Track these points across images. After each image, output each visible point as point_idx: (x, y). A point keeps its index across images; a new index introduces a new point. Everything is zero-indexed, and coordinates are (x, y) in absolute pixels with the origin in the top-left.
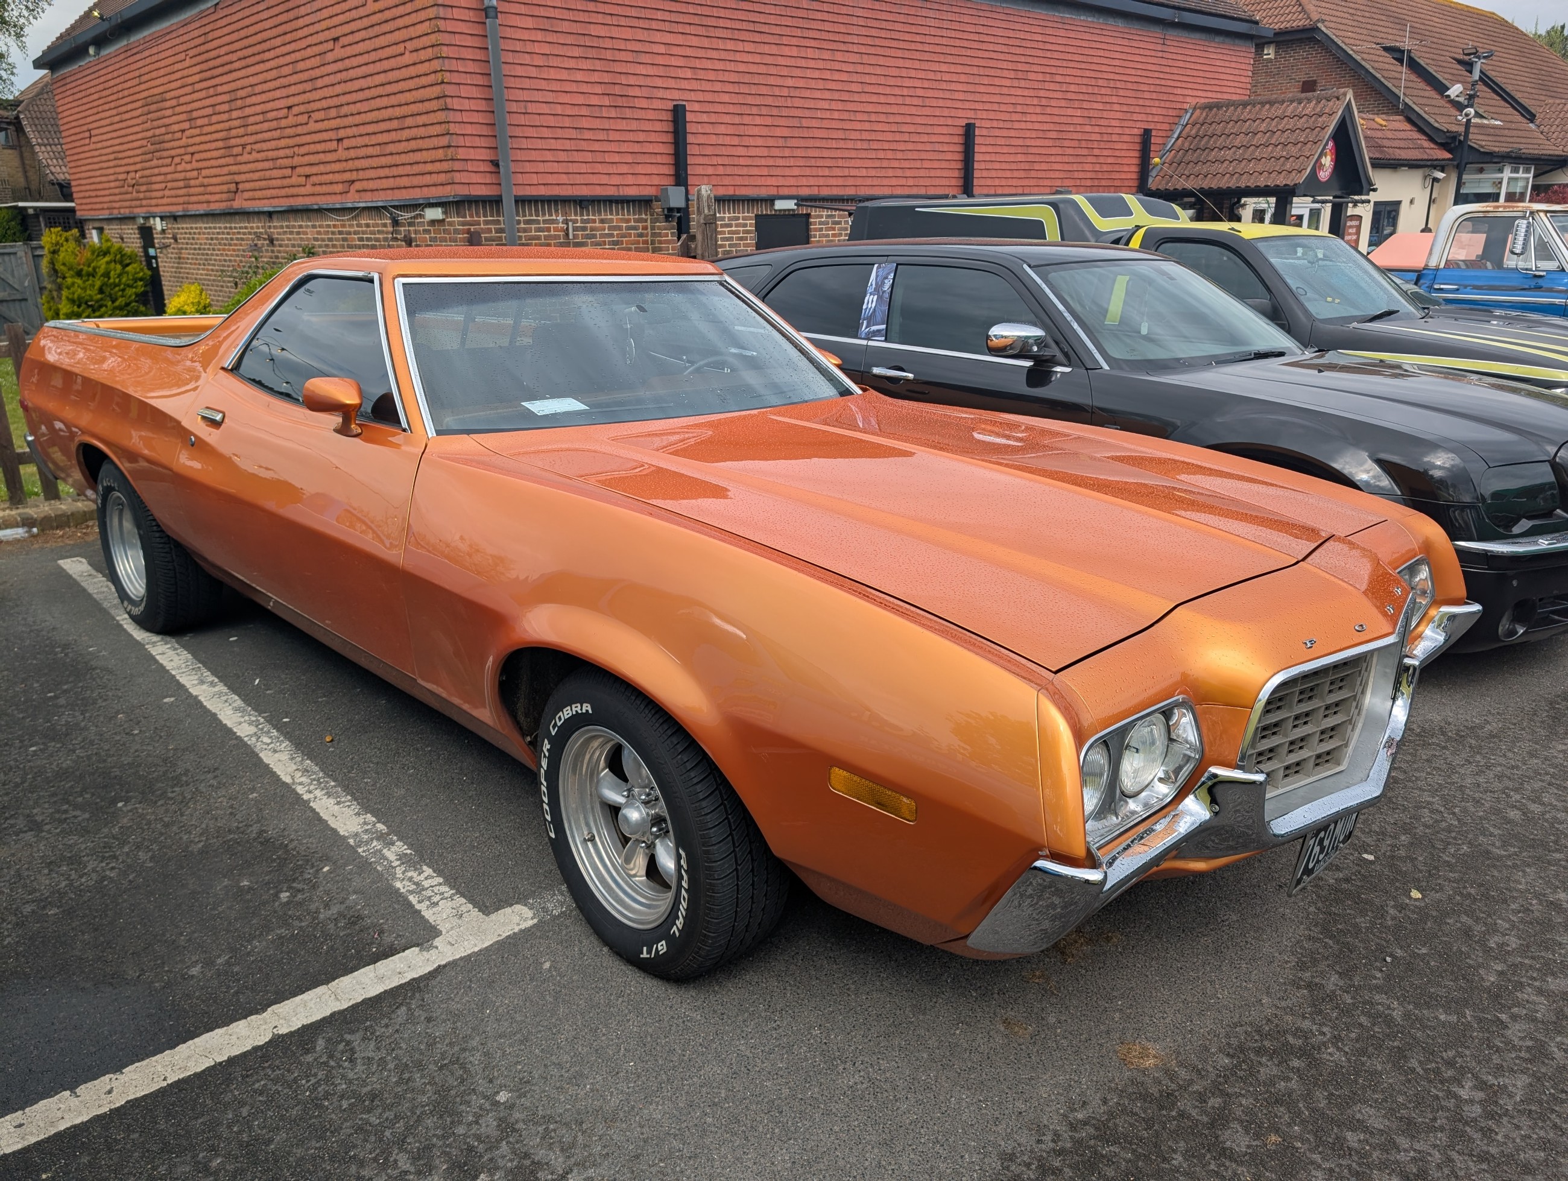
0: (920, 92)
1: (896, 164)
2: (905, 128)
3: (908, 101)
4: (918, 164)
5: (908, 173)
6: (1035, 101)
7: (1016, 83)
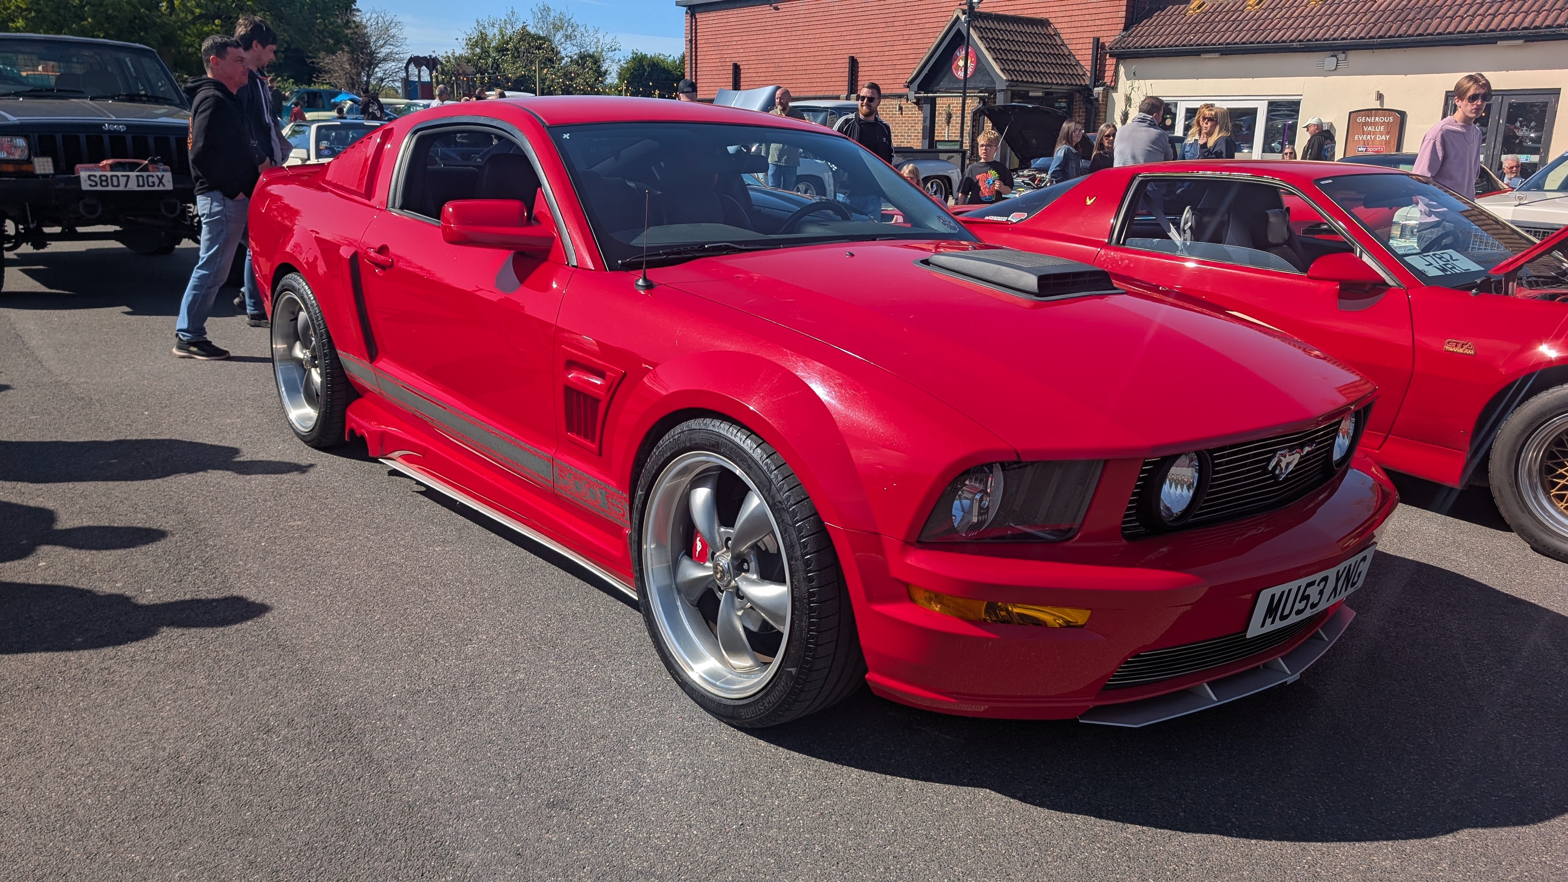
0: (830, 44)
1: (818, 80)
2: (822, 62)
3: (824, 48)
4: (829, 80)
5: (824, 84)
6: (900, 38)
7: (886, 29)
